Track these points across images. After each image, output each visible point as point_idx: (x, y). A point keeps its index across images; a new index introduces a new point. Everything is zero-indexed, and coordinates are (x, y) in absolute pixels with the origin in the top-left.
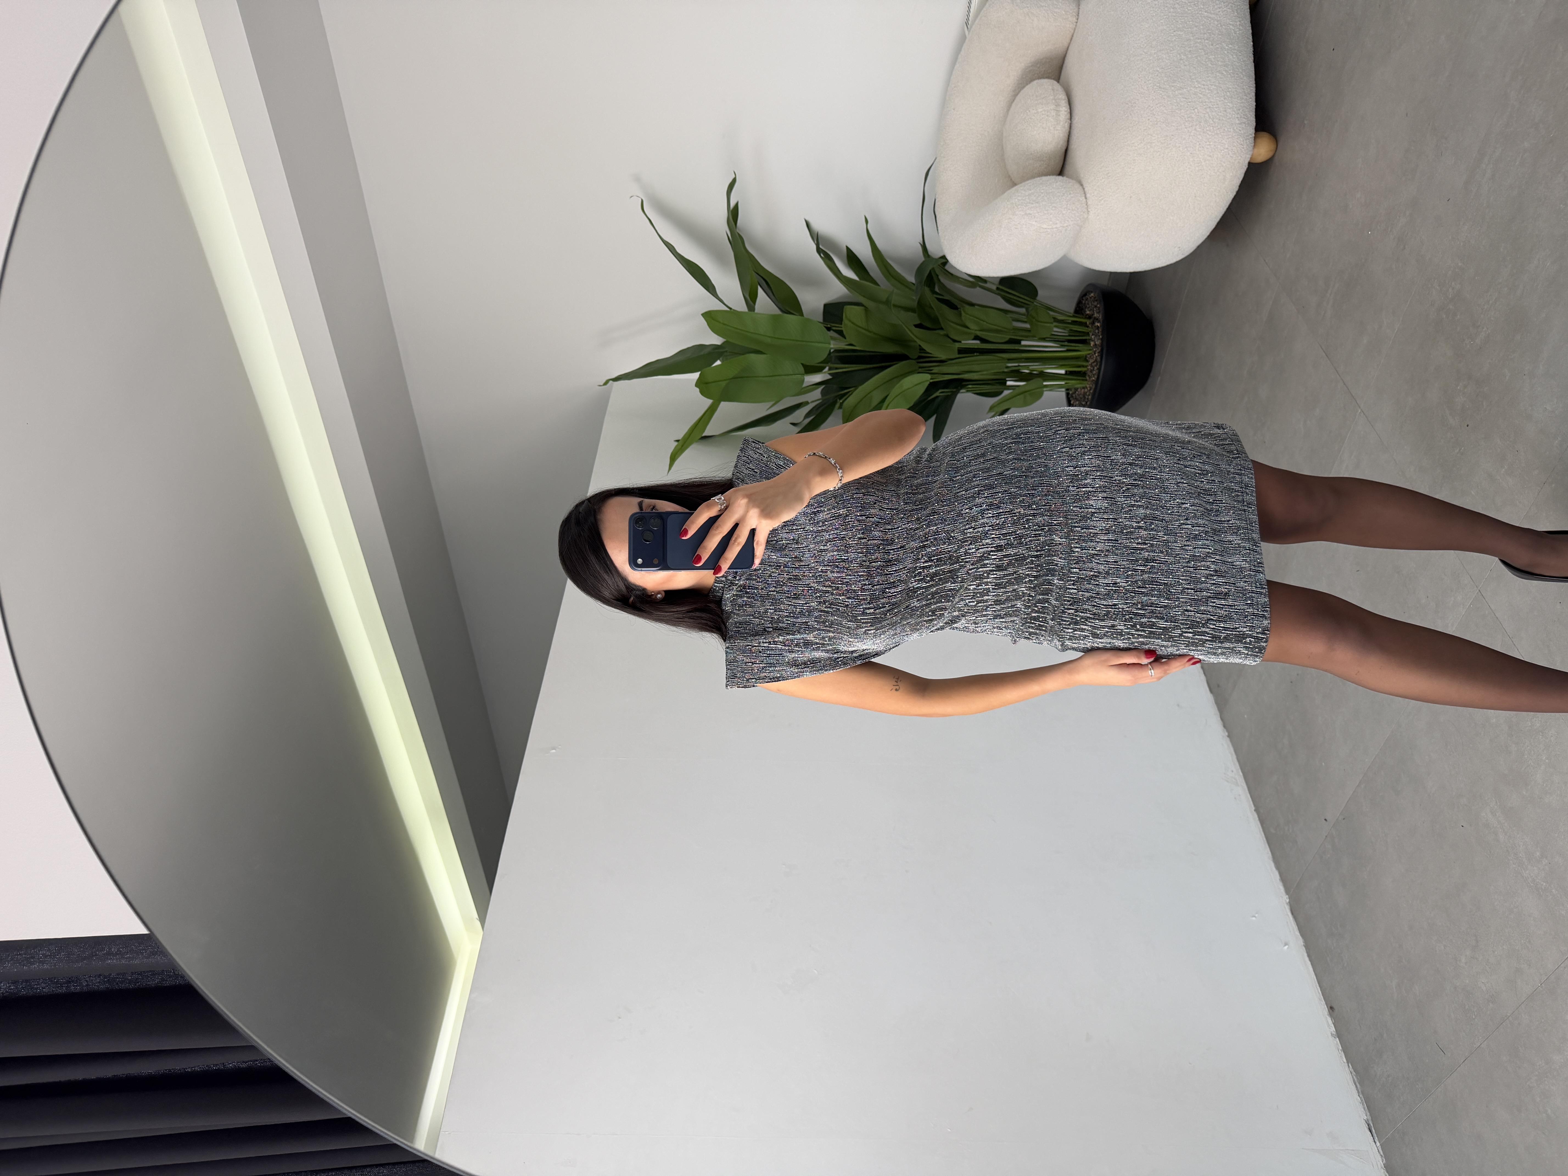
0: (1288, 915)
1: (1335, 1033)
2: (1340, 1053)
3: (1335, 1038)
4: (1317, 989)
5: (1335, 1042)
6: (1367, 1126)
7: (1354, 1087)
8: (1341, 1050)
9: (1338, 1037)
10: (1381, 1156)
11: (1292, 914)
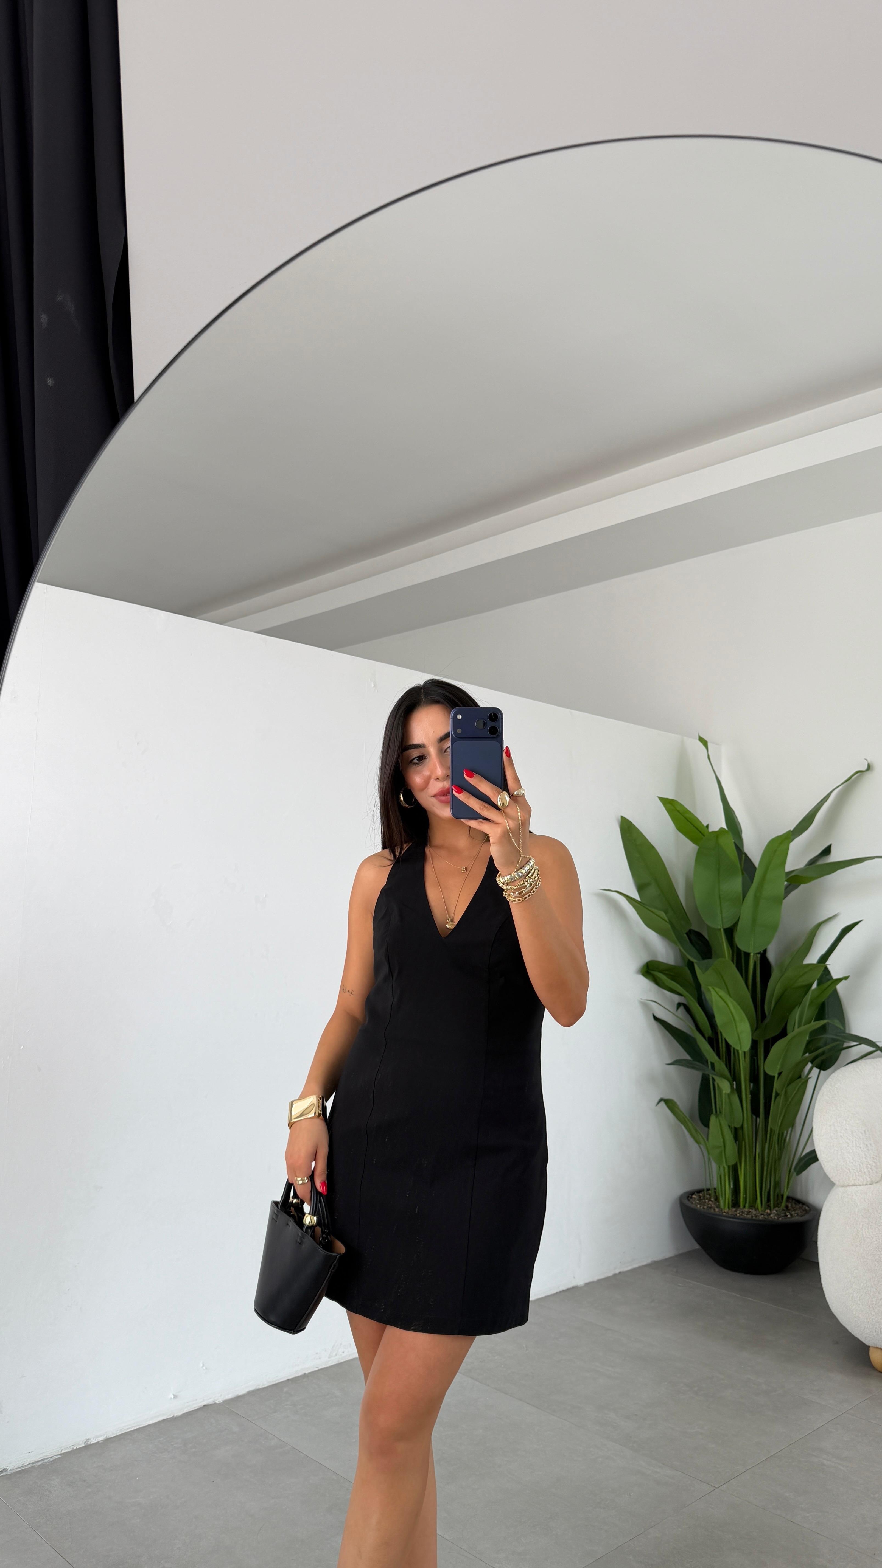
0: (204, 1401)
1: (89, 1443)
2: (70, 1447)
3: (85, 1442)
4: (131, 1428)
5: (81, 1443)
7: (37, 1459)
8: (73, 1448)
9: (85, 1446)
11: (204, 1406)
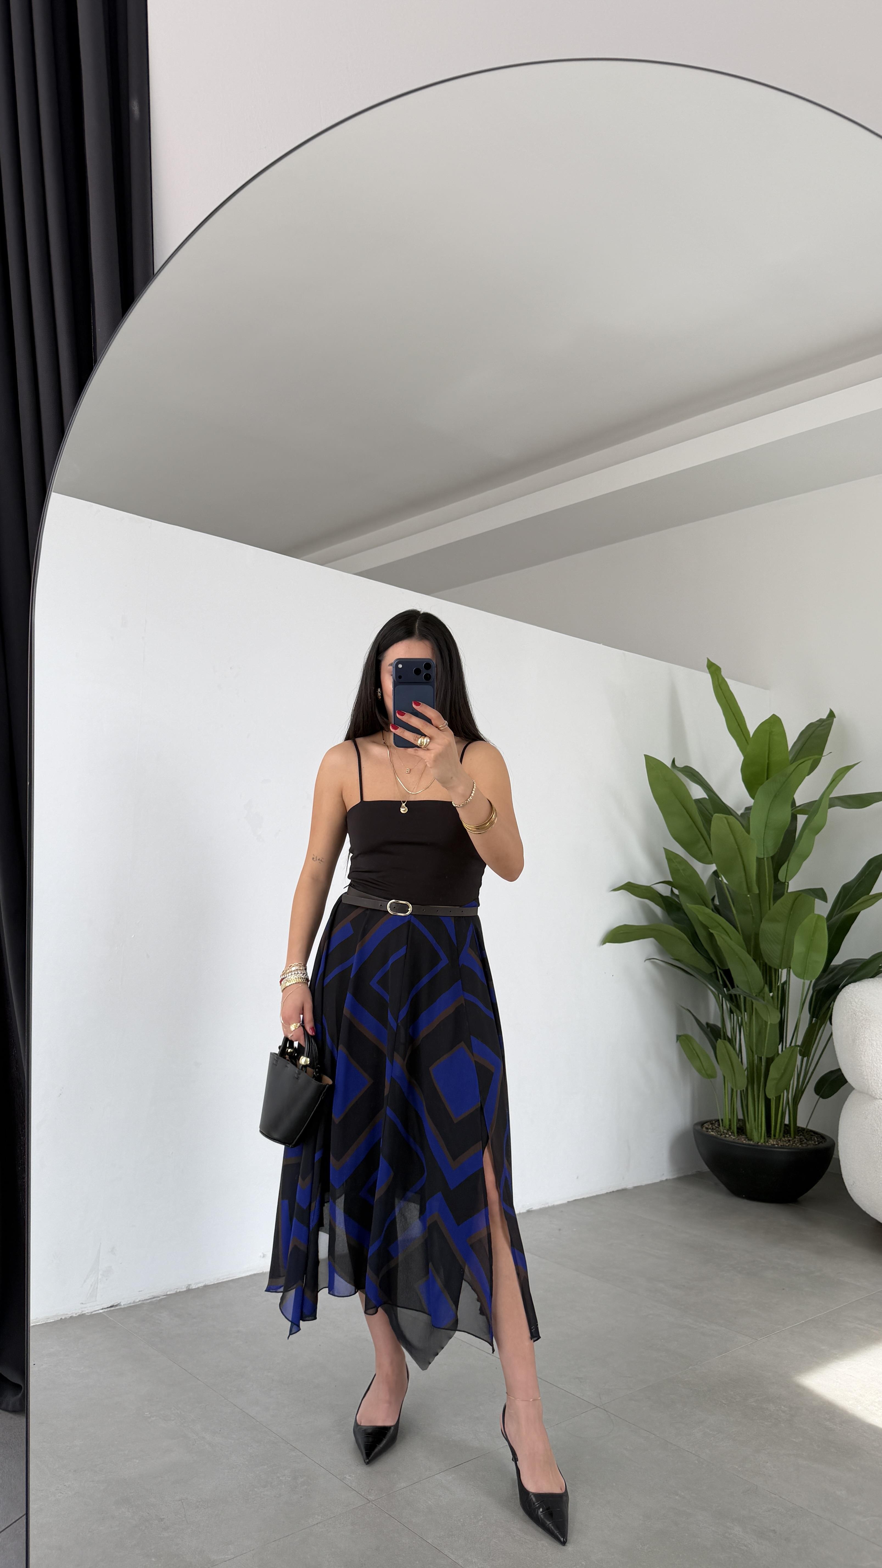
1: (190, 1288)
2: (174, 1289)
3: (187, 1287)
5: (183, 1287)
6: (115, 1304)
7: (146, 1297)
8: (176, 1291)
9: (187, 1290)
10: (92, 1312)
